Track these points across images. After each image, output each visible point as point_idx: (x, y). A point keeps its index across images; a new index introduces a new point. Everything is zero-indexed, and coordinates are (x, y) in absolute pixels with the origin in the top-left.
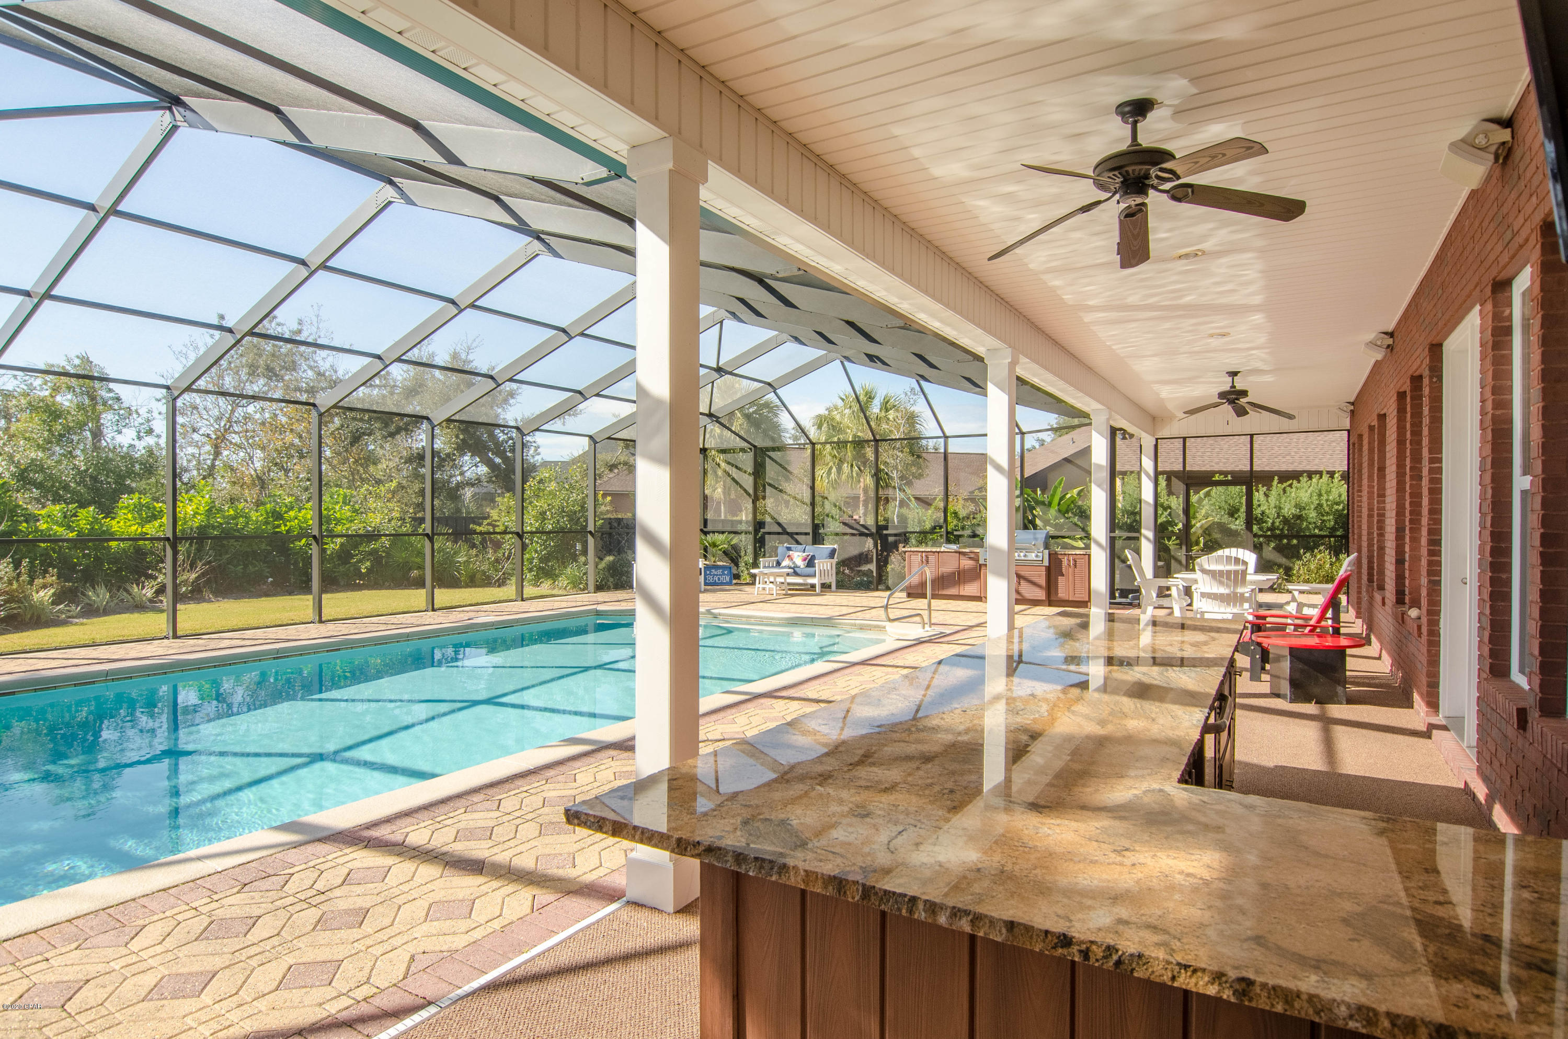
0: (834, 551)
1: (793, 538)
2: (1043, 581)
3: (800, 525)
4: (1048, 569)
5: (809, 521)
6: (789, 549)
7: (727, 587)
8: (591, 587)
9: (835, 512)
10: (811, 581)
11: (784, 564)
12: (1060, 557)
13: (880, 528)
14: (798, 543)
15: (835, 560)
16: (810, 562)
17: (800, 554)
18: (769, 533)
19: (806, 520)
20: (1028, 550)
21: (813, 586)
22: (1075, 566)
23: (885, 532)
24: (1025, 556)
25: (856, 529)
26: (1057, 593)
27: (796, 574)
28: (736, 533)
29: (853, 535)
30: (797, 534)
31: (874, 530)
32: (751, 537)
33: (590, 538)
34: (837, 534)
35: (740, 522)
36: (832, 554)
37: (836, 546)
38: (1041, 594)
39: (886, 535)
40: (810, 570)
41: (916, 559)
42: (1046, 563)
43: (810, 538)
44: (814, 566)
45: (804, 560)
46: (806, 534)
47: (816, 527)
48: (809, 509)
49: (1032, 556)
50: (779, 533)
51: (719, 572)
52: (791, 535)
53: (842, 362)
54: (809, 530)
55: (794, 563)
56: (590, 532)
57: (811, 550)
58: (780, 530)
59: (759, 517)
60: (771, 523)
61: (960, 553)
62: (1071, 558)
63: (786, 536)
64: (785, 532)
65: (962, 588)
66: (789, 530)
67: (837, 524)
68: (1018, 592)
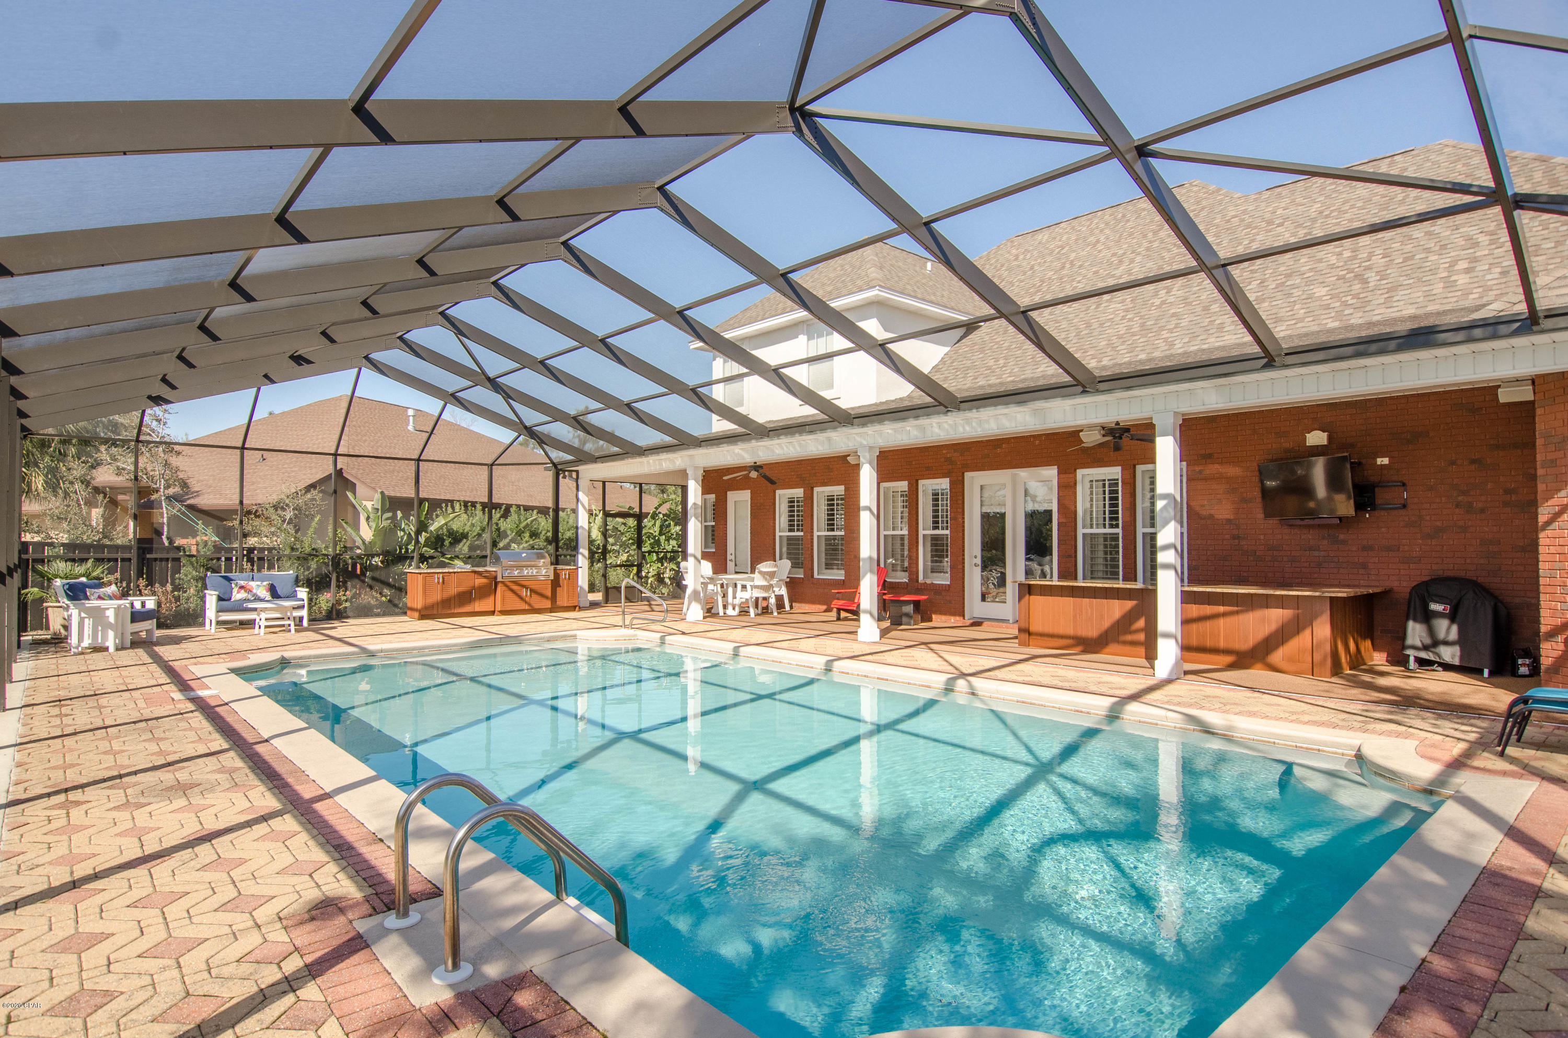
2: (549, 593)
11: (238, 597)
12: (558, 572)
16: (274, 593)
17: (257, 583)
22: (569, 578)
26: (556, 601)
41: (432, 581)
42: (552, 579)
61: (475, 572)
62: (566, 573)
65: (476, 604)
68: (529, 605)
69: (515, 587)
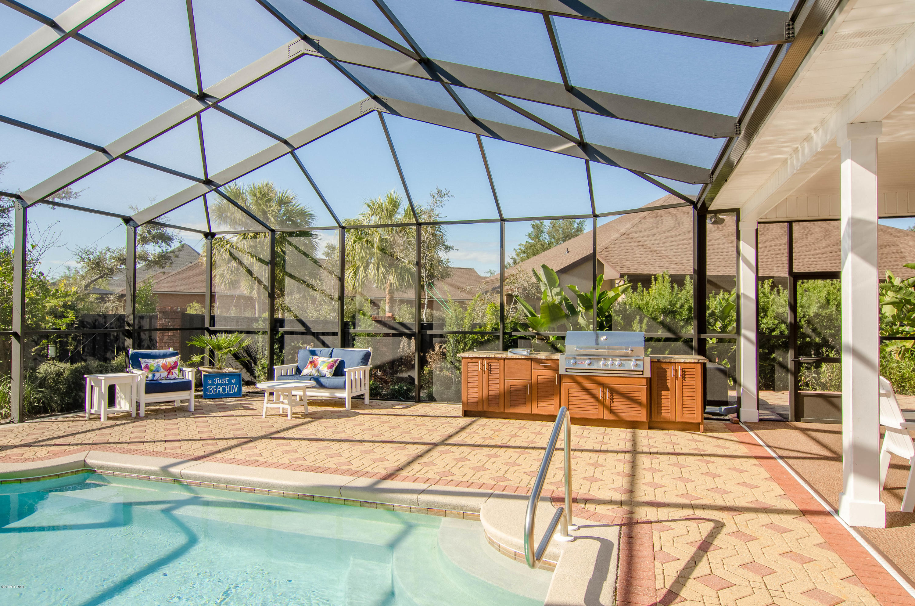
0: (367, 356)
1: (318, 339)
2: (643, 397)
3: (326, 323)
4: (650, 381)
5: (338, 319)
6: (313, 353)
7: (234, 401)
8: (15, 413)
9: (367, 308)
10: (339, 394)
11: (305, 372)
12: (664, 366)
13: (424, 327)
14: (325, 345)
15: (370, 366)
16: (339, 370)
17: (325, 359)
18: (292, 333)
19: (335, 318)
20: (625, 357)
21: (340, 402)
22: (684, 378)
23: (429, 332)
24: (621, 365)
25: (393, 328)
26: (660, 413)
27: (321, 386)
28: (248, 332)
29: (387, 335)
30: (324, 334)
31: (416, 330)
32: (267, 337)
33: (14, 340)
34: (368, 335)
35: (256, 320)
36: (366, 358)
37: (369, 349)
38: (642, 415)
39: (432, 336)
40: (338, 380)
41: (476, 368)
42: (648, 374)
43: (338, 339)
44: (342, 374)
45: (331, 367)
46: (334, 334)
47: (345, 327)
48: (337, 305)
49: (631, 365)
50: (302, 333)
51: (225, 380)
52: (316, 335)
53: (380, 114)
54: (338, 329)
55: (318, 370)
56: (15, 334)
57: (340, 354)
58: (302, 329)
59: (279, 315)
60: (292, 322)
61: (532, 360)
62: (679, 368)
63: (310, 337)
64: (308, 332)
65: (534, 405)
66: (313, 330)
67: (370, 321)
68: (612, 411)
69: (589, 385)
